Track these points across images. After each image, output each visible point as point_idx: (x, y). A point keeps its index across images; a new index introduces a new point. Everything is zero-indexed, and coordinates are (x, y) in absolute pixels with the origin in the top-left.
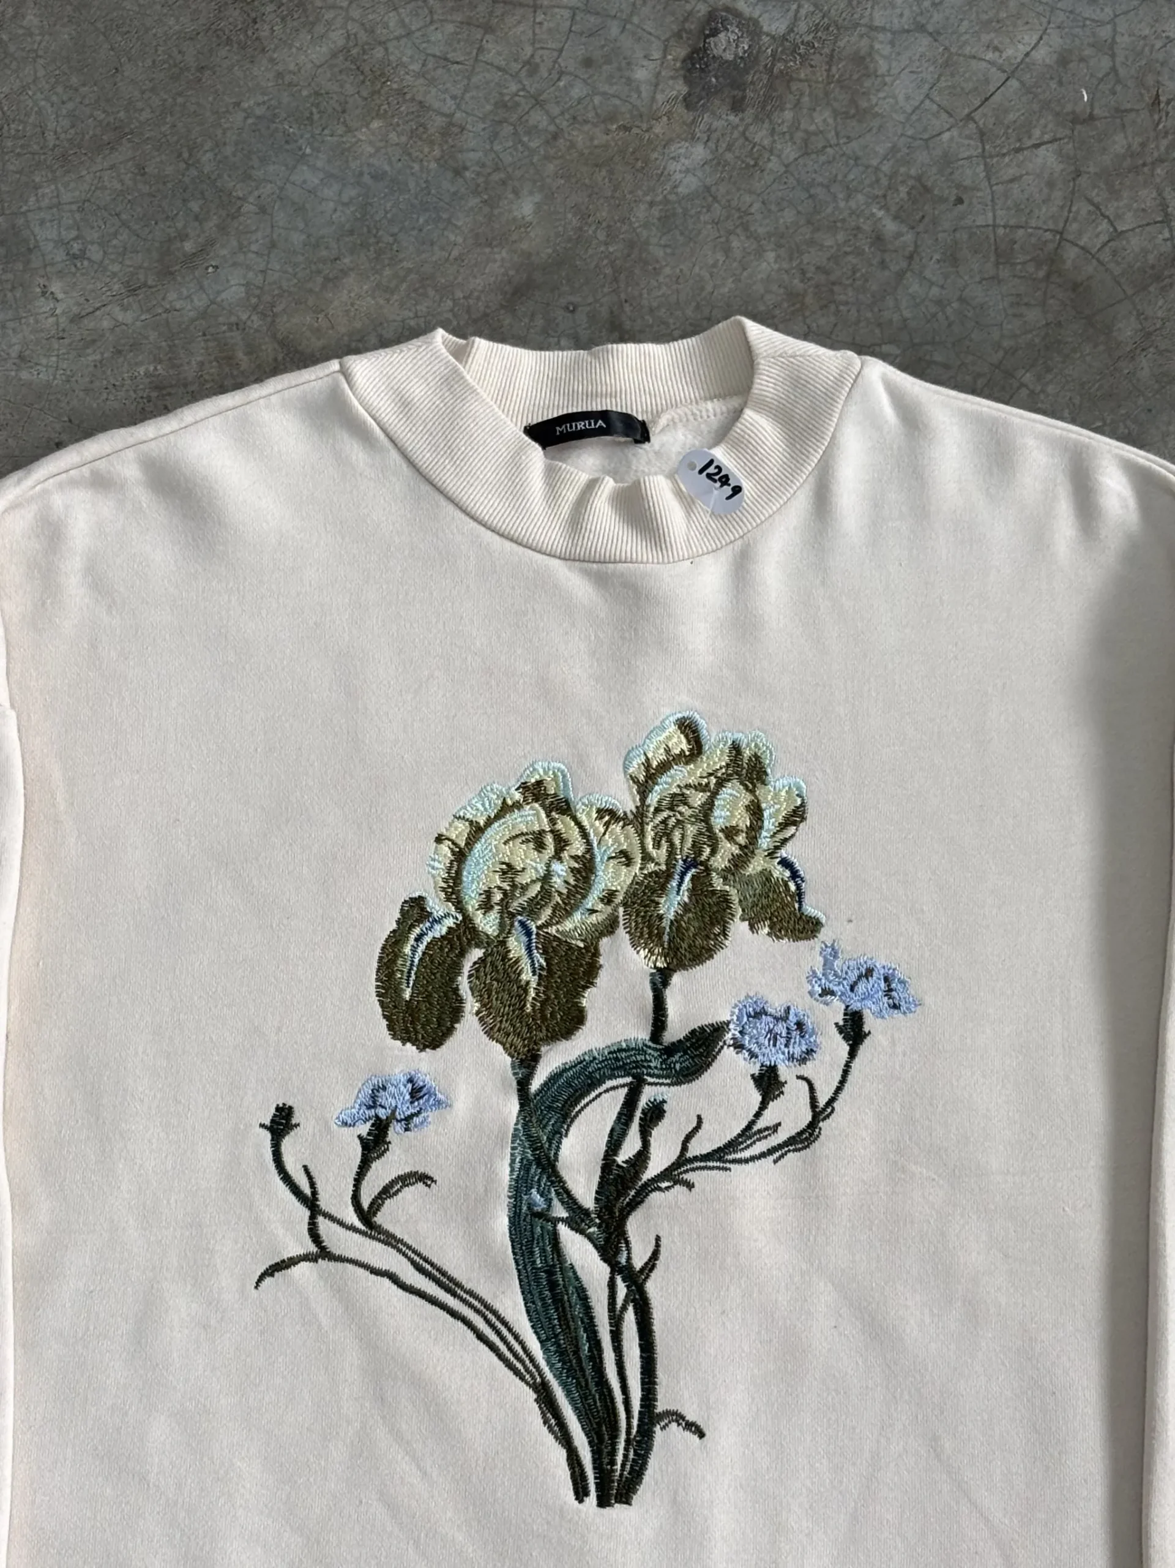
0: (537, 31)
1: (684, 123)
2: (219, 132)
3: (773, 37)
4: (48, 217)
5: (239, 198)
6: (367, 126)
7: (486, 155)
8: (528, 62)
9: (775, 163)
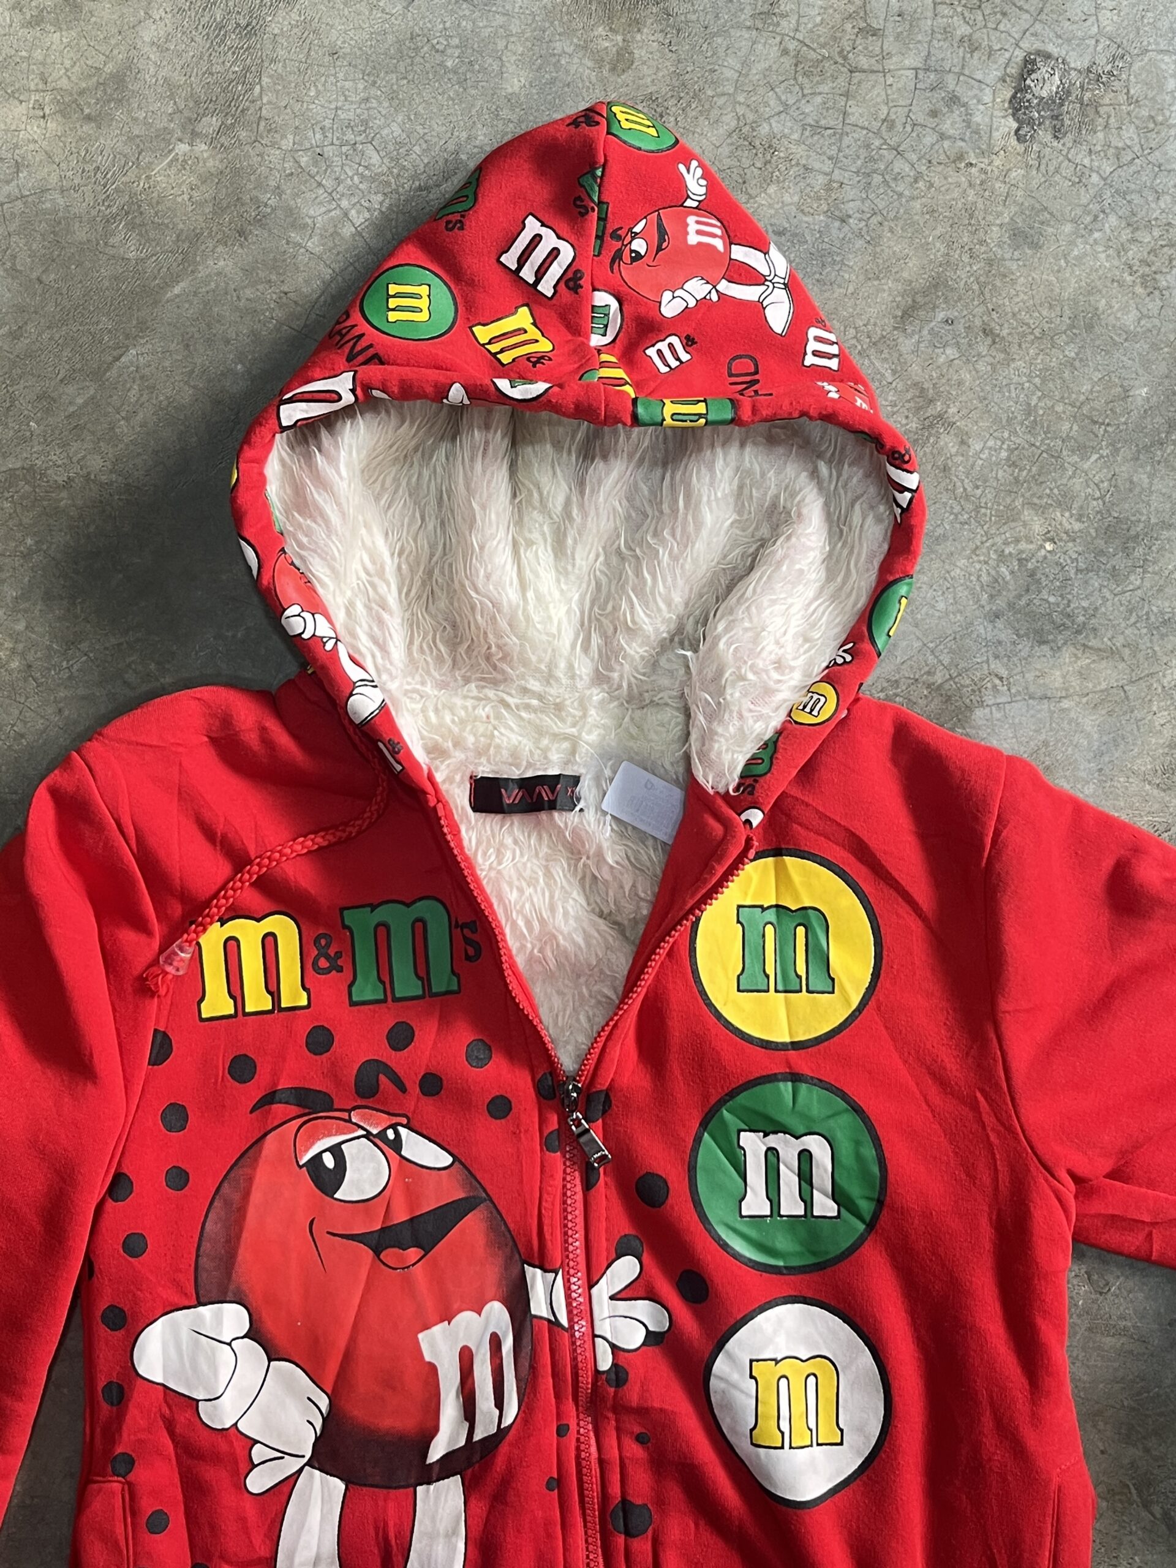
0: (889, 92)
1: (1018, 154)
3: (1079, 71)
7: (863, 203)
8: (884, 121)
9: (1095, 178)
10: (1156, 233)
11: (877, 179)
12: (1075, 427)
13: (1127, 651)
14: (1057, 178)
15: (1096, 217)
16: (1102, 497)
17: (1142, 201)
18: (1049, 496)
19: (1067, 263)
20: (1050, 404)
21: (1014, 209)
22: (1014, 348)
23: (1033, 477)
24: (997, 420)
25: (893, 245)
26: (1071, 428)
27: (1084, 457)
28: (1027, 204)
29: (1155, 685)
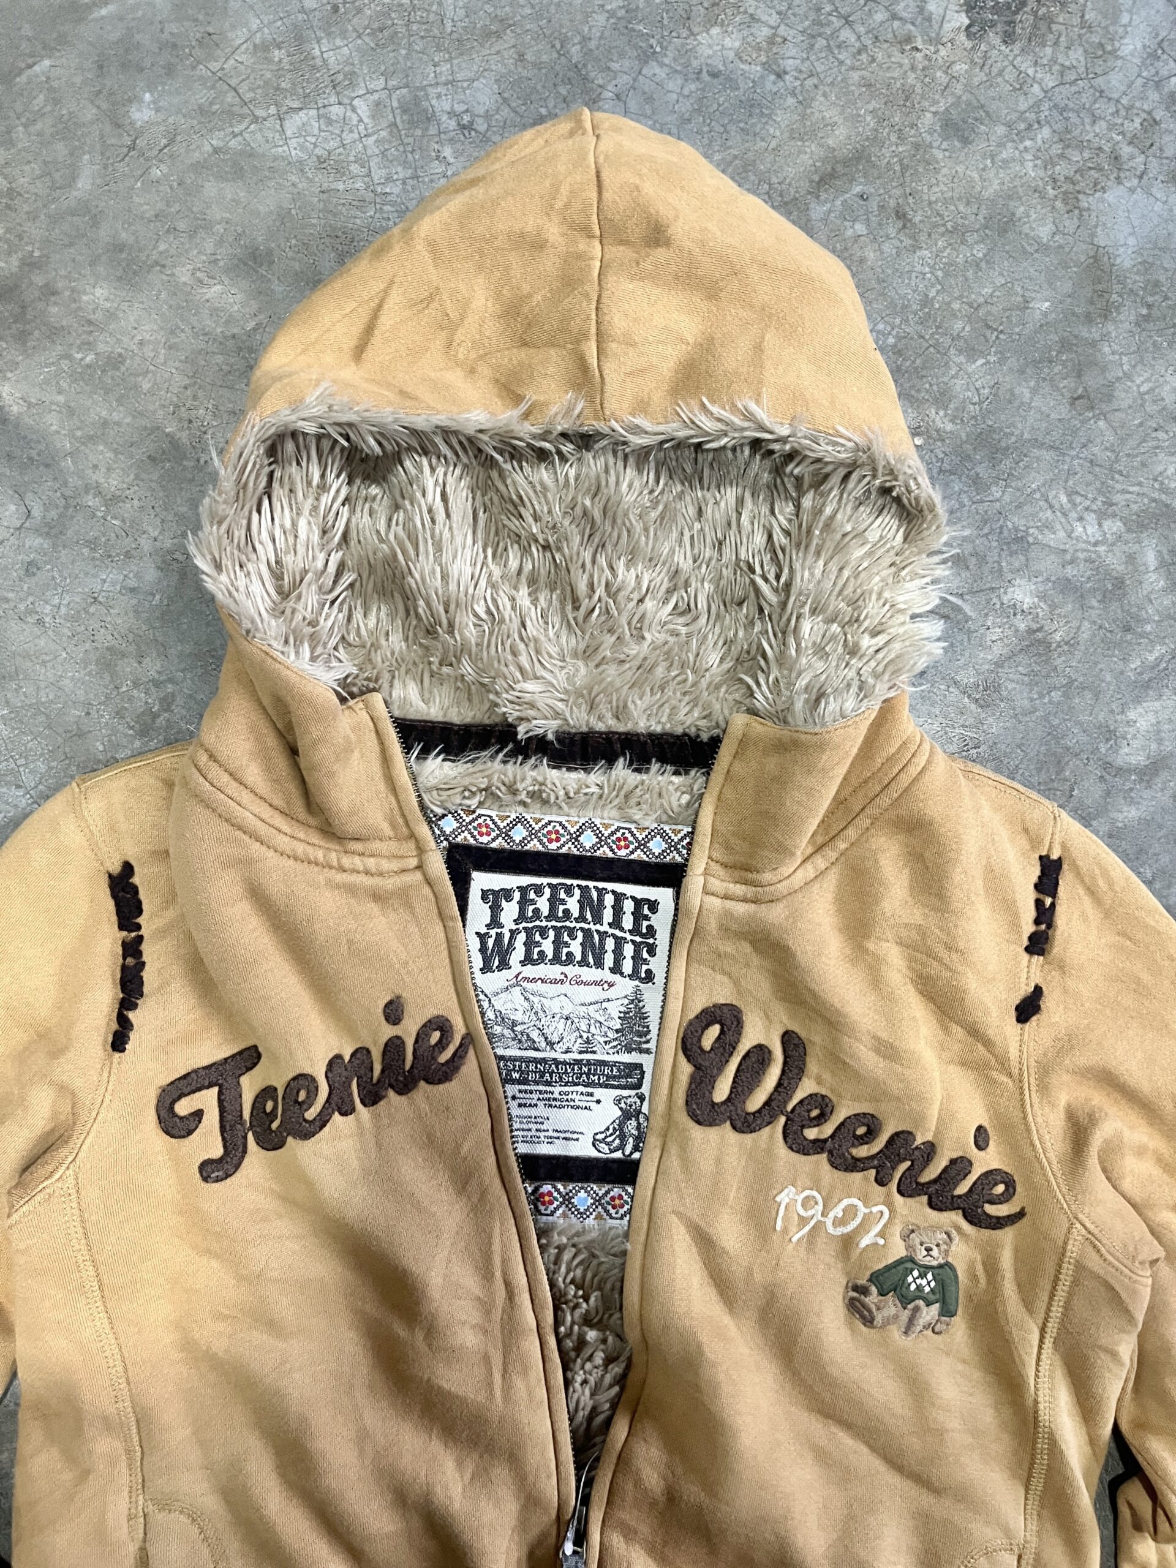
1: (965, 49)
2: (586, 29)
4: (444, 92)
5: (600, 86)
6: (707, 31)
7: (803, 63)
9: (1036, 88)
10: (1086, 154)
11: (821, 42)
12: (968, 328)
13: (973, 560)
14: (999, 80)
15: (1030, 125)
16: (980, 403)
17: (1077, 121)
18: (927, 391)
19: (993, 162)
20: (947, 299)
21: (950, 100)
22: (923, 237)
23: (916, 368)
24: (892, 304)
25: (825, 109)
26: (964, 328)
27: (971, 359)
28: (964, 98)
29: (994, 600)
